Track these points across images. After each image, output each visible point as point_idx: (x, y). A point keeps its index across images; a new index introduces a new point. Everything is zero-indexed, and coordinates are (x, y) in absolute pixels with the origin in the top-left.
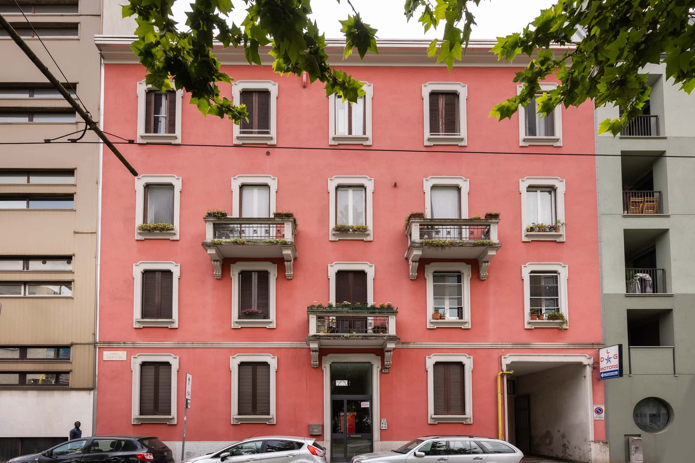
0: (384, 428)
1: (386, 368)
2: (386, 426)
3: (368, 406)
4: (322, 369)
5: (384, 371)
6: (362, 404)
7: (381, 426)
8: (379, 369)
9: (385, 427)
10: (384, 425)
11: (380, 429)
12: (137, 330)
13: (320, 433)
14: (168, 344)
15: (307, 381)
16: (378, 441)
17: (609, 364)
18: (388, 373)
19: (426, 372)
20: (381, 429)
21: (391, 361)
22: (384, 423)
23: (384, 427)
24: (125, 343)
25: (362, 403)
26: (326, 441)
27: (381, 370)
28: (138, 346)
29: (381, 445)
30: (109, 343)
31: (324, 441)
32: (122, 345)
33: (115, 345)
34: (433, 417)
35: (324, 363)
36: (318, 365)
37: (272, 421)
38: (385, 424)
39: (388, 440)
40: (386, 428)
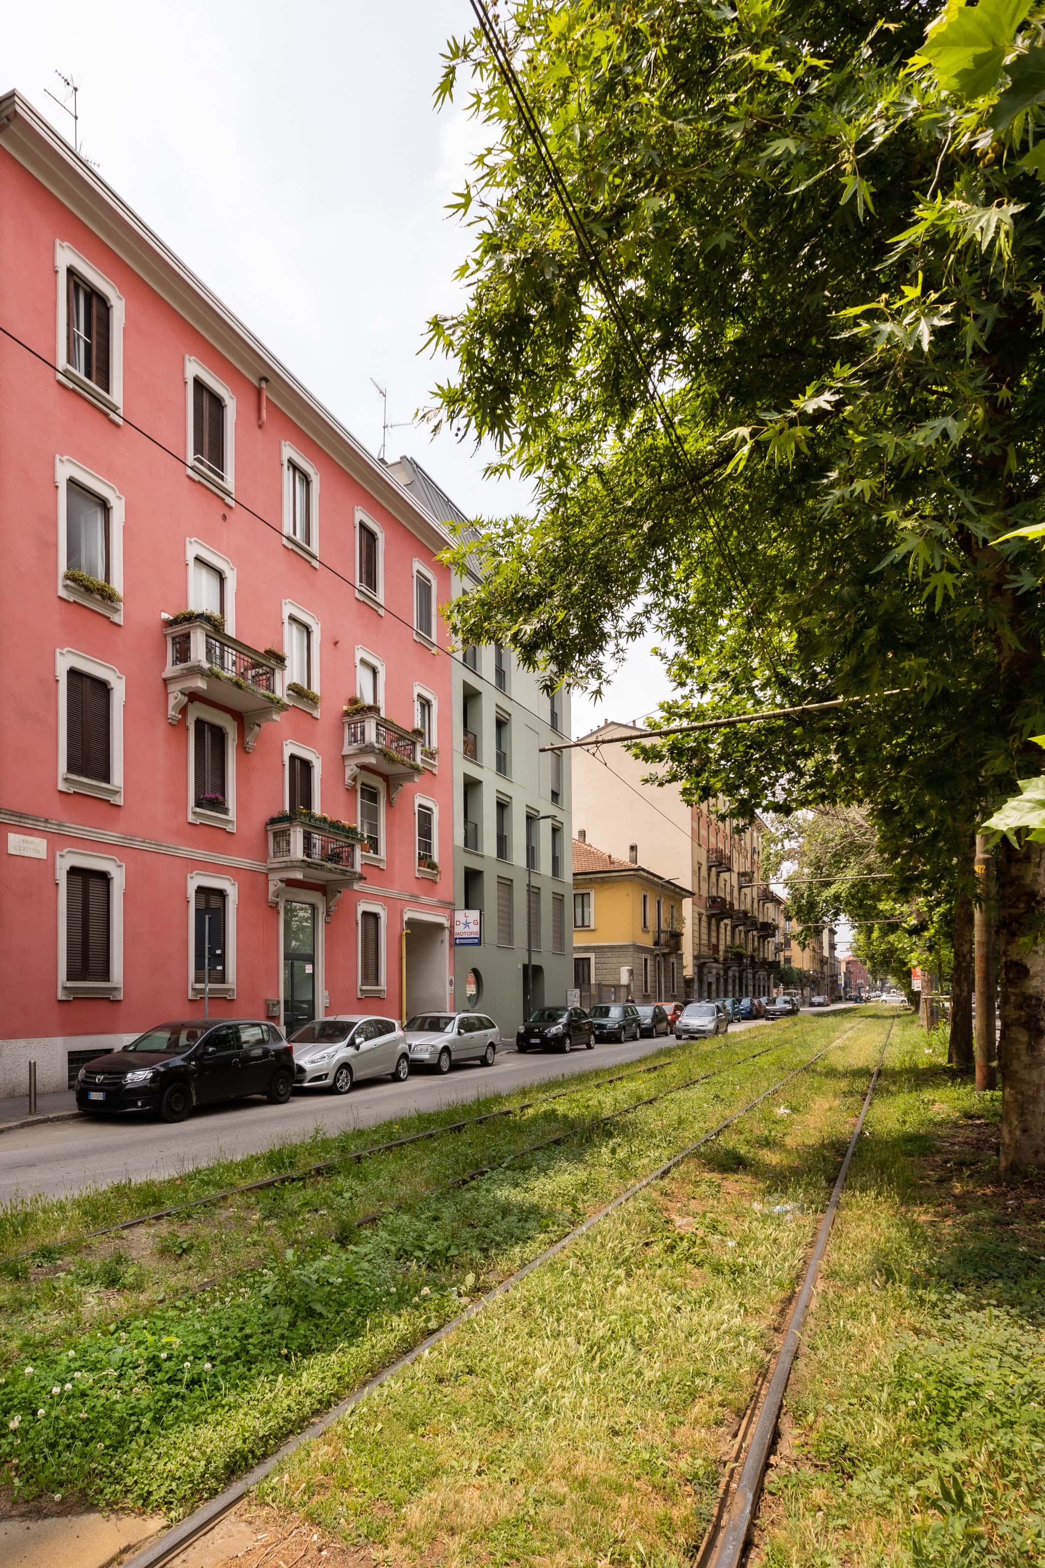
2: (329, 1001)
4: (278, 910)
5: (327, 919)
11: (325, 1006)
12: (63, 796)
14: (111, 836)
15: (263, 928)
17: (467, 930)
22: (327, 998)
23: (327, 1003)
24: (46, 821)
28: (65, 831)
30: (21, 816)
31: (279, 1025)
32: (41, 826)
33: (29, 823)
36: (275, 904)
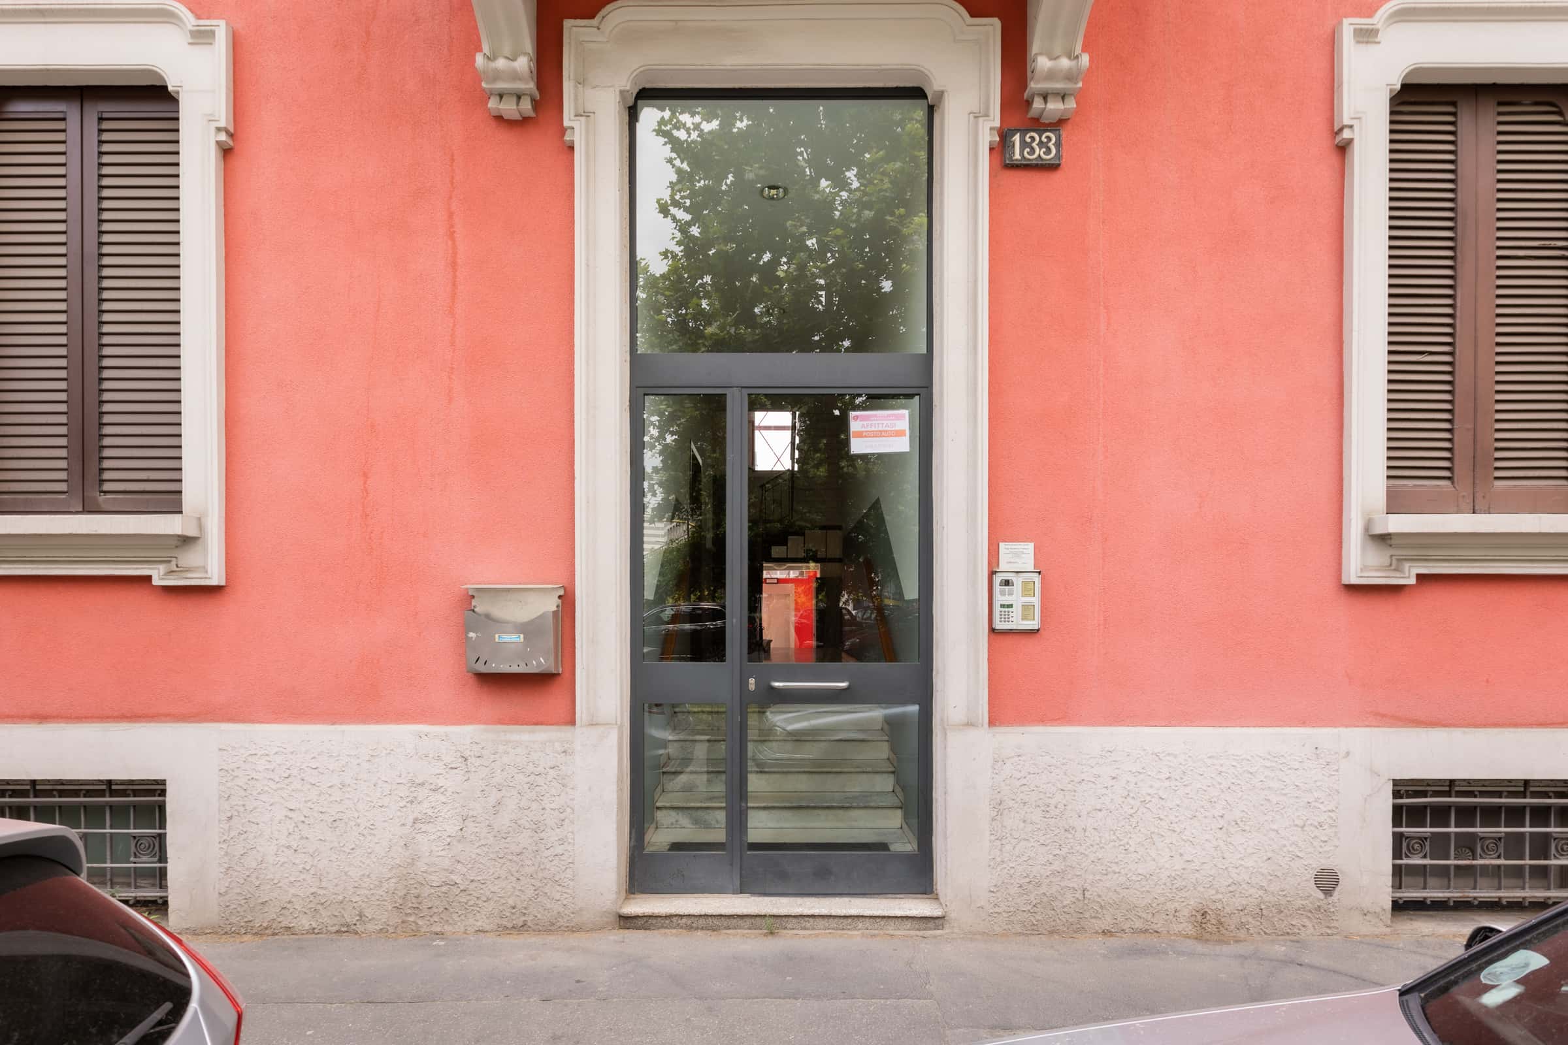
0: (1017, 622)
1: (1038, 125)
2: (1036, 600)
3: (902, 444)
4: (563, 130)
5: (1024, 145)
6: (855, 426)
7: (999, 599)
8: (987, 137)
9: (1027, 608)
10: (1016, 597)
11: (992, 630)
13: (540, 663)
15: (451, 235)
16: (970, 724)
18: (1052, 167)
19: (1334, 159)
20: (999, 625)
21: (1078, 49)
22: (1018, 581)
23: (1016, 612)
25: (858, 422)
26: (593, 724)
27: (1004, 136)
29: (999, 761)
31: (572, 722)
34: (1379, 530)
35: (581, 82)
36: (536, 105)
37: (189, 558)
38: (1027, 589)
39: (1042, 720)
40: (1034, 624)
